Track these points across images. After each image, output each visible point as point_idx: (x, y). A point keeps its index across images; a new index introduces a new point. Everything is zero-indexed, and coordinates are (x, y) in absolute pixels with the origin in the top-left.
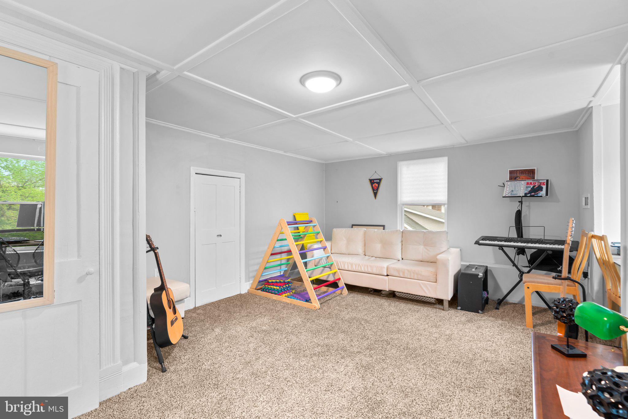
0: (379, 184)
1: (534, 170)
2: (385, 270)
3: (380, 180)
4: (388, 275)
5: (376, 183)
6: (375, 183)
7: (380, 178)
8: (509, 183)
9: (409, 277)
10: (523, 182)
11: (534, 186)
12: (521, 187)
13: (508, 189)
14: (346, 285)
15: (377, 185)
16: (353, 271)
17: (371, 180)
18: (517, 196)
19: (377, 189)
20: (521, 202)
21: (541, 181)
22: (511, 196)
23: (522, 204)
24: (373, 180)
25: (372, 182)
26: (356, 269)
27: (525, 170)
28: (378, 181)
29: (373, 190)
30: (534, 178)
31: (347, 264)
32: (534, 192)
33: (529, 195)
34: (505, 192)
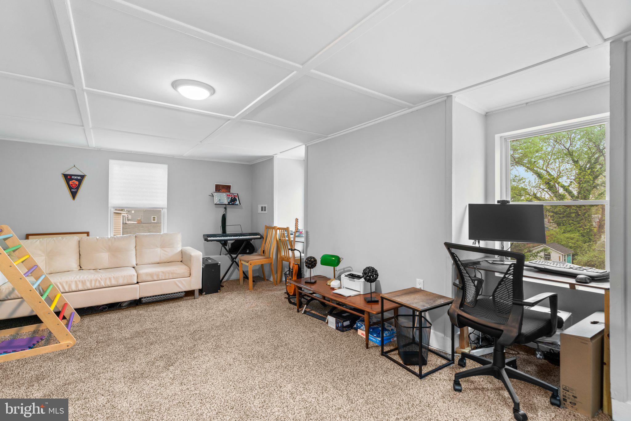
0: (80, 181)
1: (231, 186)
2: (136, 278)
3: (83, 177)
4: (138, 283)
5: (76, 180)
6: (73, 179)
7: (83, 175)
8: (216, 194)
9: (163, 278)
10: (224, 194)
11: (232, 198)
12: (224, 198)
13: (216, 198)
14: (76, 310)
15: (77, 183)
16: (86, 289)
17: (66, 176)
18: (224, 203)
19: (78, 187)
20: (225, 208)
21: (234, 194)
22: (220, 203)
23: (226, 210)
24: (71, 175)
25: (68, 178)
26: (91, 286)
27: (225, 185)
28: (79, 178)
29: (70, 188)
30: (230, 192)
31: (74, 283)
32: (233, 201)
33: (231, 203)
34: (215, 201)
